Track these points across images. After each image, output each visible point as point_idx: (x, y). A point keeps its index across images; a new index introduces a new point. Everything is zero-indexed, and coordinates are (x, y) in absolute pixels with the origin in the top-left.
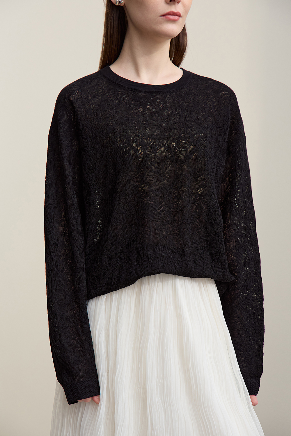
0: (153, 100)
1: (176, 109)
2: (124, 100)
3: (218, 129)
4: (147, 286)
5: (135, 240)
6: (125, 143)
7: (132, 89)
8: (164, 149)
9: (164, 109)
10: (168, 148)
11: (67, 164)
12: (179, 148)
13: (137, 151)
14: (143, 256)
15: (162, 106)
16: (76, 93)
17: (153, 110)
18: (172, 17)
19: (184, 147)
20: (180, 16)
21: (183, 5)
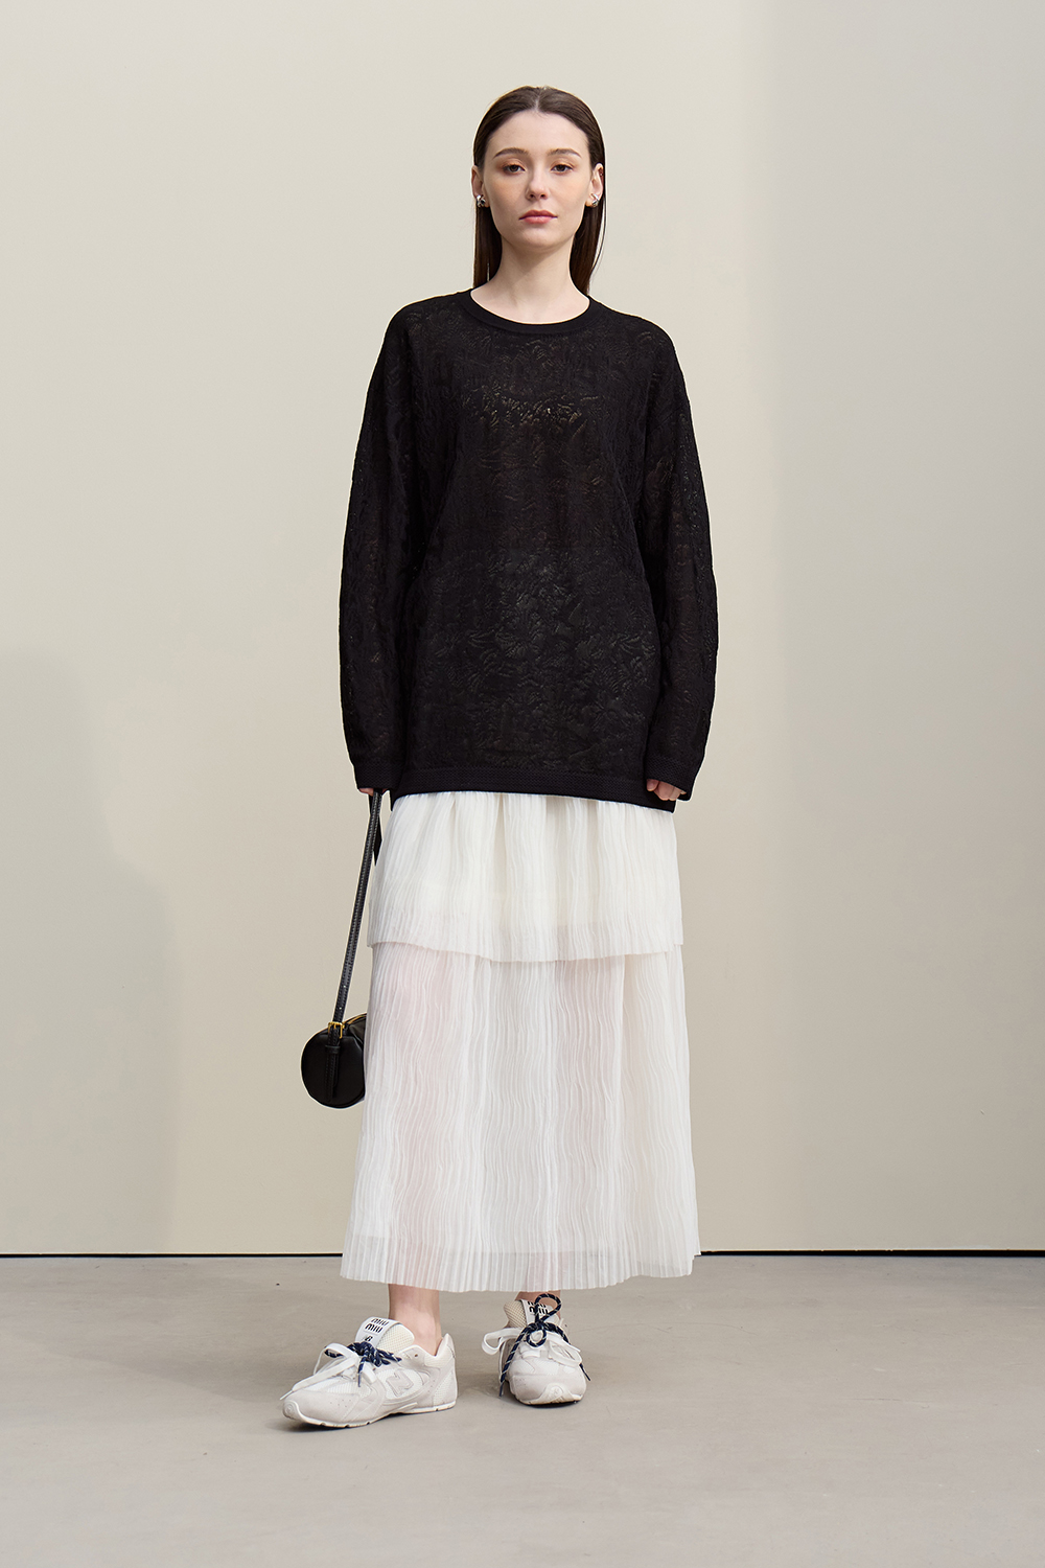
0: (529, 346)
2: (483, 343)
6: (474, 405)
7: (498, 329)
8: (533, 418)
9: (544, 359)
10: (539, 416)
11: (392, 437)
12: (556, 416)
13: (488, 417)
15: (540, 356)
17: (526, 361)
19: (565, 415)
20: (552, 216)
21: (558, 199)
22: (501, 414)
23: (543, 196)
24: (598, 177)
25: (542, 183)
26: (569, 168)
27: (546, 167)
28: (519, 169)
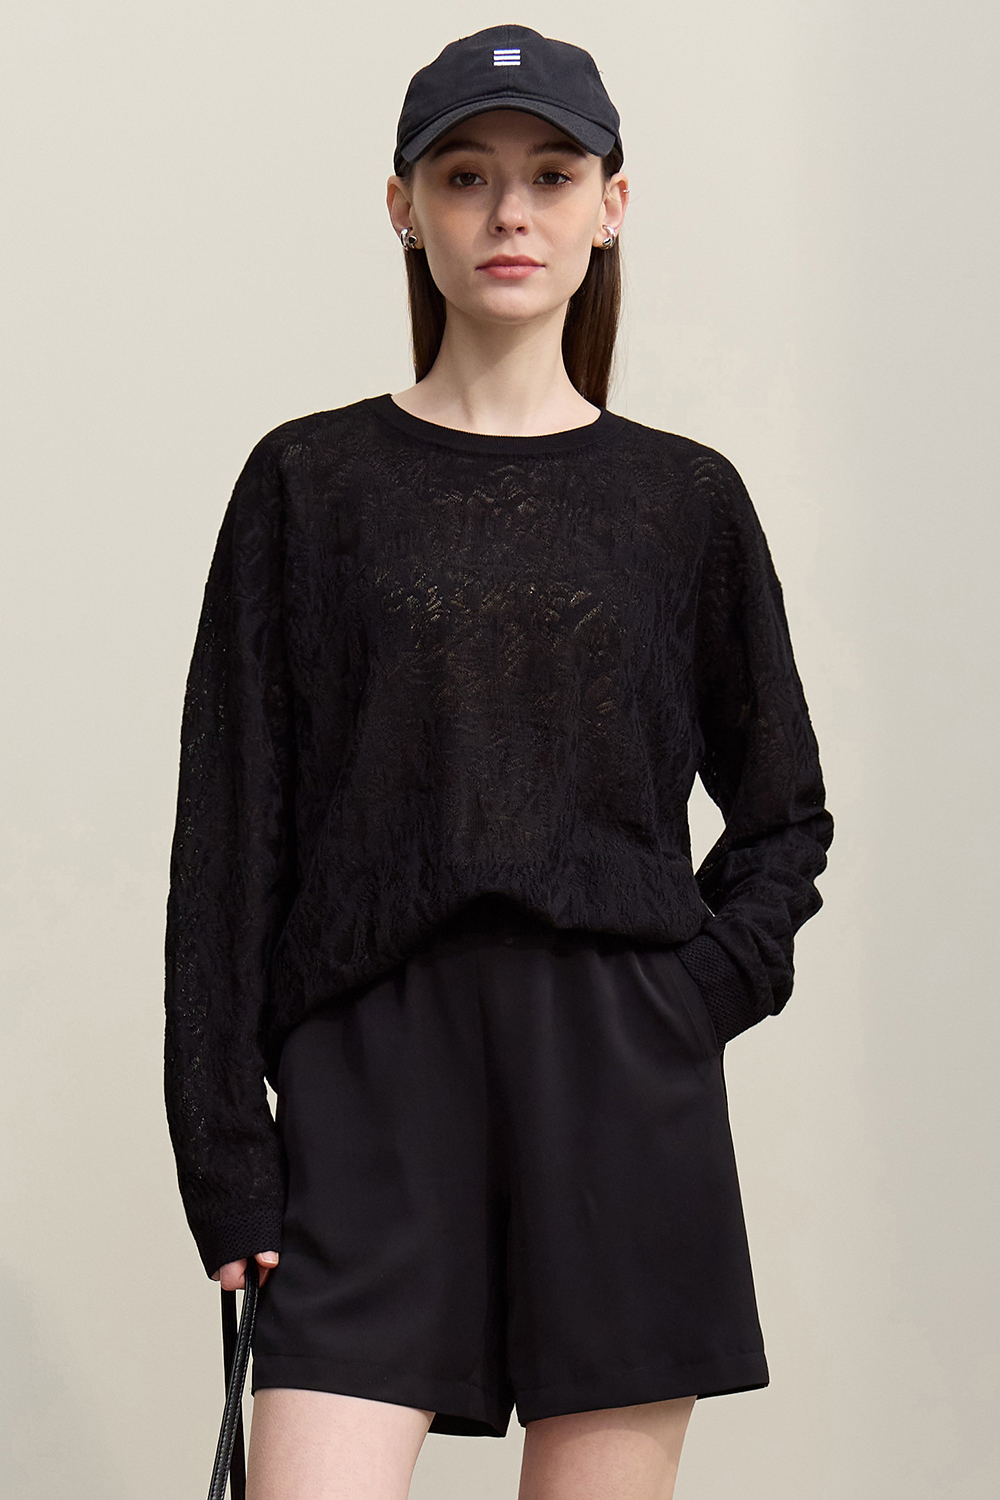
0: (492, 477)
1: (554, 501)
2: (414, 473)
3: (671, 559)
5: (418, 827)
6: (397, 580)
7: (439, 446)
8: (504, 597)
9: (520, 499)
10: (515, 594)
11: (248, 655)
12: (546, 595)
13: (423, 597)
14: (439, 864)
15: (514, 492)
16: (289, 451)
17: (490, 500)
18: (506, 271)
19: (563, 594)
20: (535, 264)
21: (547, 235)
23: (520, 229)
24: (616, 195)
25: (518, 207)
26: (567, 178)
27: (525, 180)
28: (478, 180)
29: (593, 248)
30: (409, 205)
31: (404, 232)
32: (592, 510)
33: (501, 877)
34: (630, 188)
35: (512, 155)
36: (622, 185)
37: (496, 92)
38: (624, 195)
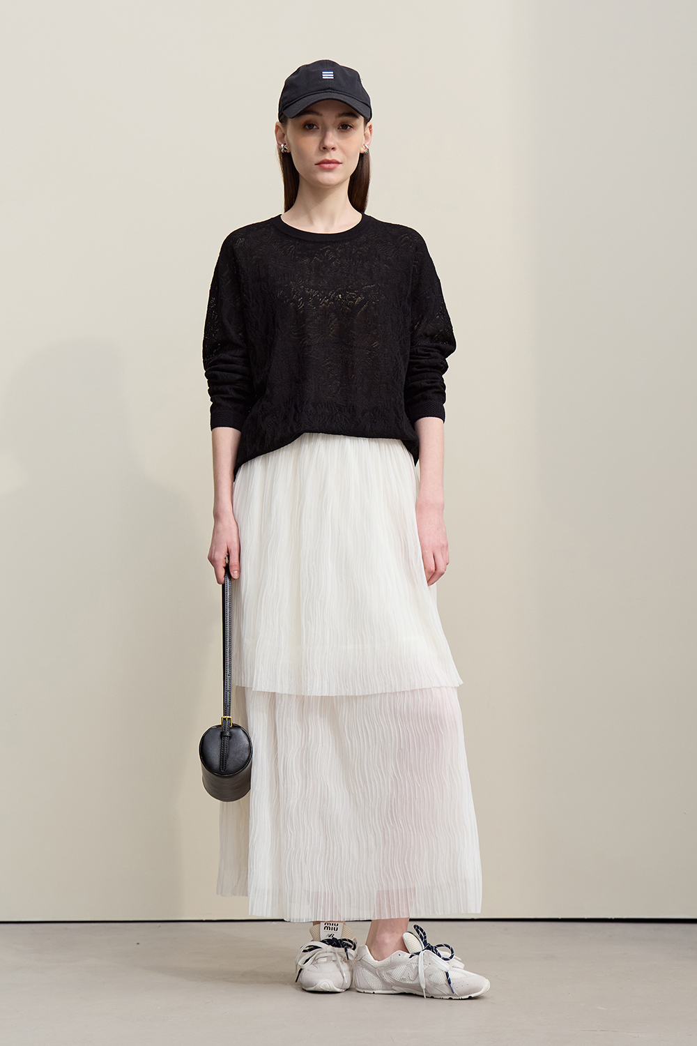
0: (322, 251)
2: (289, 250)
4: (307, 446)
6: (286, 295)
7: (300, 239)
8: (329, 302)
9: (333, 260)
10: (333, 300)
12: (346, 300)
13: (297, 303)
15: (331, 257)
16: (239, 242)
17: (321, 261)
18: (326, 166)
19: (352, 299)
20: (338, 163)
21: (343, 151)
22: (306, 300)
23: (333, 148)
24: (368, 131)
25: (333, 139)
26: (351, 127)
27: (335, 127)
28: (315, 127)
29: (360, 154)
30: (284, 135)
31: (282, 145)
32: (363, 261)
33: (327, 424)
34: (373, 128)
35: (329, 117)
36: (370, 127)
37: (325, 90)
38: (371, 131)
